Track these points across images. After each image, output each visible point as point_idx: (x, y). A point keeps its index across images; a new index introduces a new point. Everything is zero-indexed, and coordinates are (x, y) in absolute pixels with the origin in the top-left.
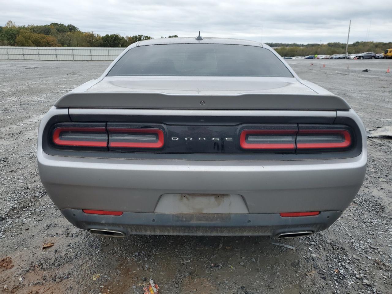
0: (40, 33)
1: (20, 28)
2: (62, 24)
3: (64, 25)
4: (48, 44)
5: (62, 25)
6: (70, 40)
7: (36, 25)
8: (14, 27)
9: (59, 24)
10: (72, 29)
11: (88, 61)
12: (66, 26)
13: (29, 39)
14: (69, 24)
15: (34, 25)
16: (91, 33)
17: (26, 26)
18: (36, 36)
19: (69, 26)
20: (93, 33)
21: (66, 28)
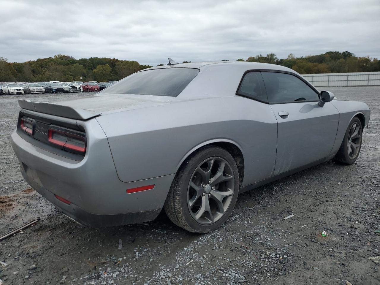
0: (315, 62)
1: (298, 59)
2: (337, 51)
3: (340, 52)
4: (318, 72)
5: (337, 53)
6: (341, 66)
7: (312, 55)
8: (293, 59)
9: (334, 52)
10: (347, 55)
11: (343, 86)
12: (341, 53)
13: (302, 68)
14: (345, 51)
15: (310, 55)
16: (367, 57)
17: (304, 57)
18: (310, 64)
19: (344, 53)
20: (368, 57)
21: (340, 55)
